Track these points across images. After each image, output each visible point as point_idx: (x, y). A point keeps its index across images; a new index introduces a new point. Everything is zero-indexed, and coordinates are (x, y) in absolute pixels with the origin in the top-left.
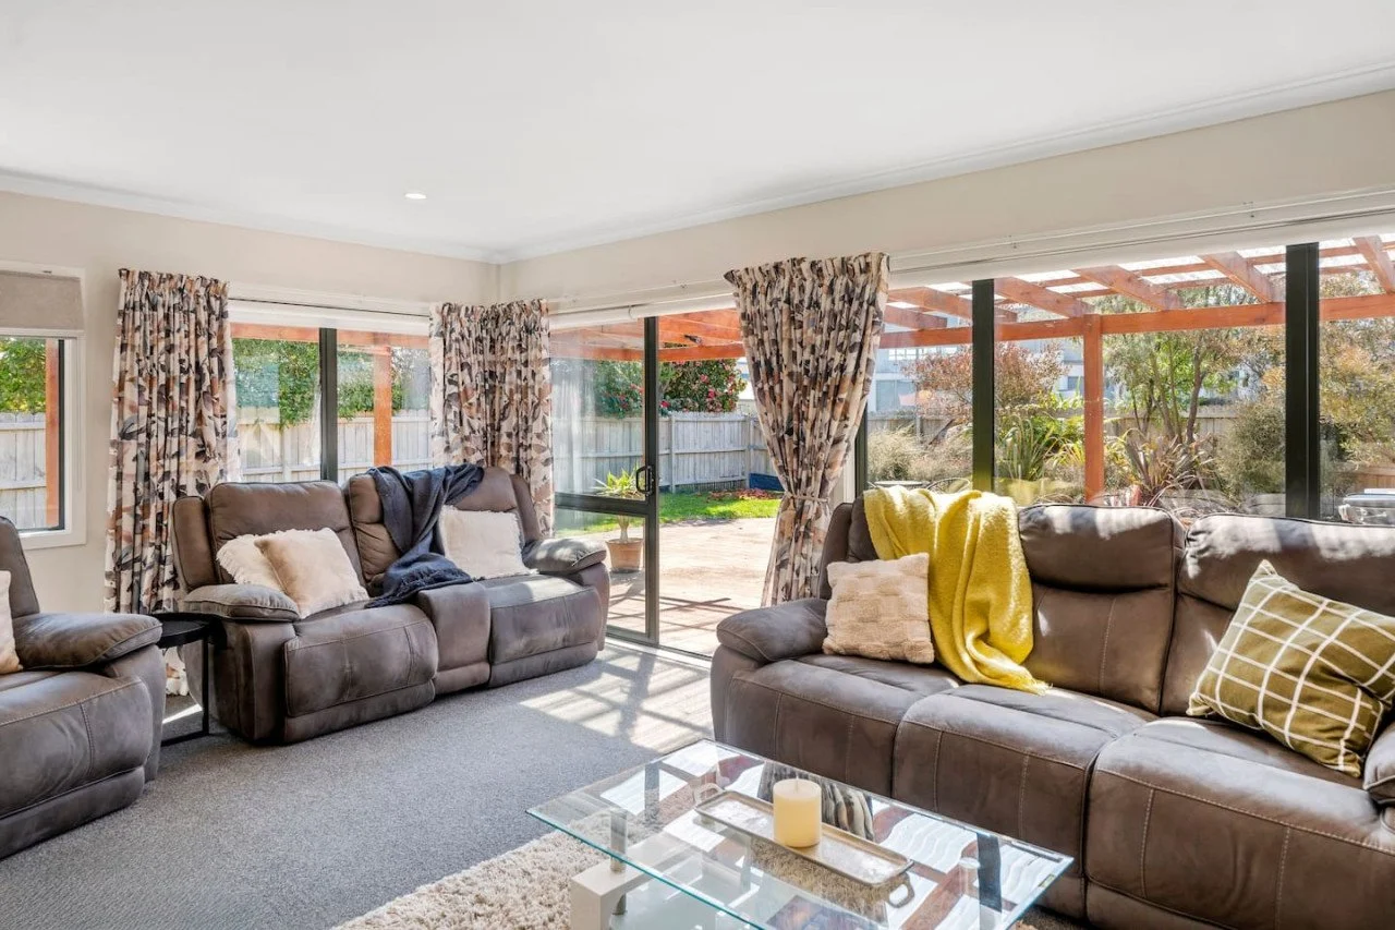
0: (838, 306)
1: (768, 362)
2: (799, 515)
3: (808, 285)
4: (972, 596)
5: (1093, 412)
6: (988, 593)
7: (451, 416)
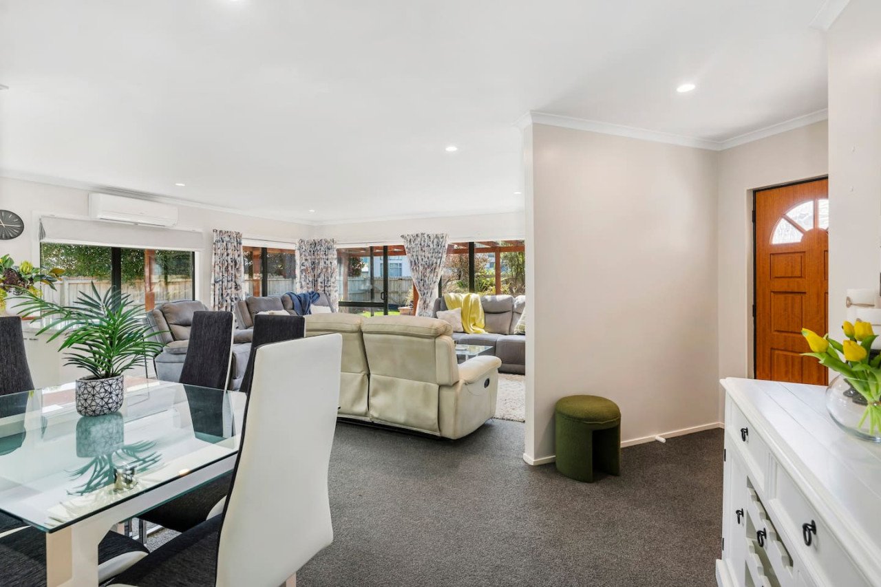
0: (435, 247)
1: (415, 261)
2: (425, 302)
3: (426, 240)
4: (472, 316)
5: (498, 276)
6: (475, 315)
7: (303, 276)
